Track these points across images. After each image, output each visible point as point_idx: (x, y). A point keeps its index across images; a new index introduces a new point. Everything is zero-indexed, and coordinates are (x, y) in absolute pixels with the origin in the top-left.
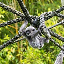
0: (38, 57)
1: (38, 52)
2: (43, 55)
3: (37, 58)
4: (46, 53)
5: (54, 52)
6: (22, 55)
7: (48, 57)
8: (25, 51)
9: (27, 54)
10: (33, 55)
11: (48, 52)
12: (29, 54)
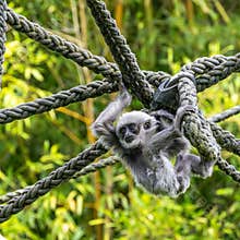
0: (172, 229)
1: (173, 211)
2: (192, 223)
3: (170, 233)
4: (203, 216)
5: (232, 209)
6: (112, 221)
7: (211, 231)
8: (123, 209)
9: (129, 217)
10: (154, 222)
11: (208, 211)
12: (138, 220)
